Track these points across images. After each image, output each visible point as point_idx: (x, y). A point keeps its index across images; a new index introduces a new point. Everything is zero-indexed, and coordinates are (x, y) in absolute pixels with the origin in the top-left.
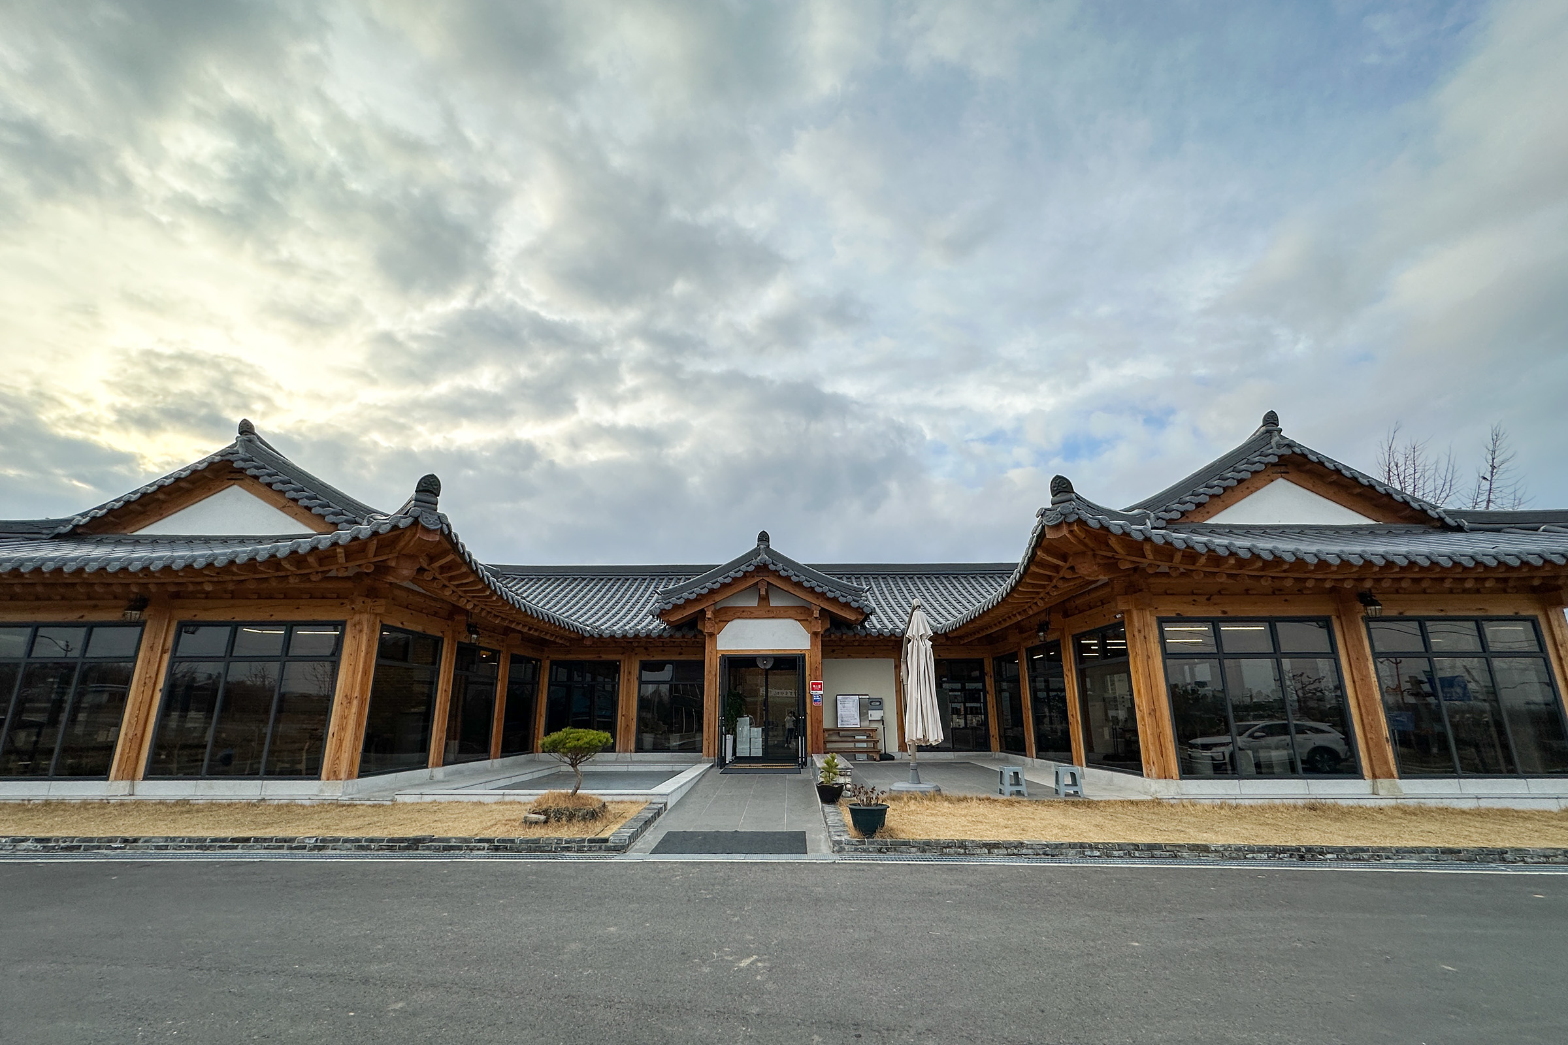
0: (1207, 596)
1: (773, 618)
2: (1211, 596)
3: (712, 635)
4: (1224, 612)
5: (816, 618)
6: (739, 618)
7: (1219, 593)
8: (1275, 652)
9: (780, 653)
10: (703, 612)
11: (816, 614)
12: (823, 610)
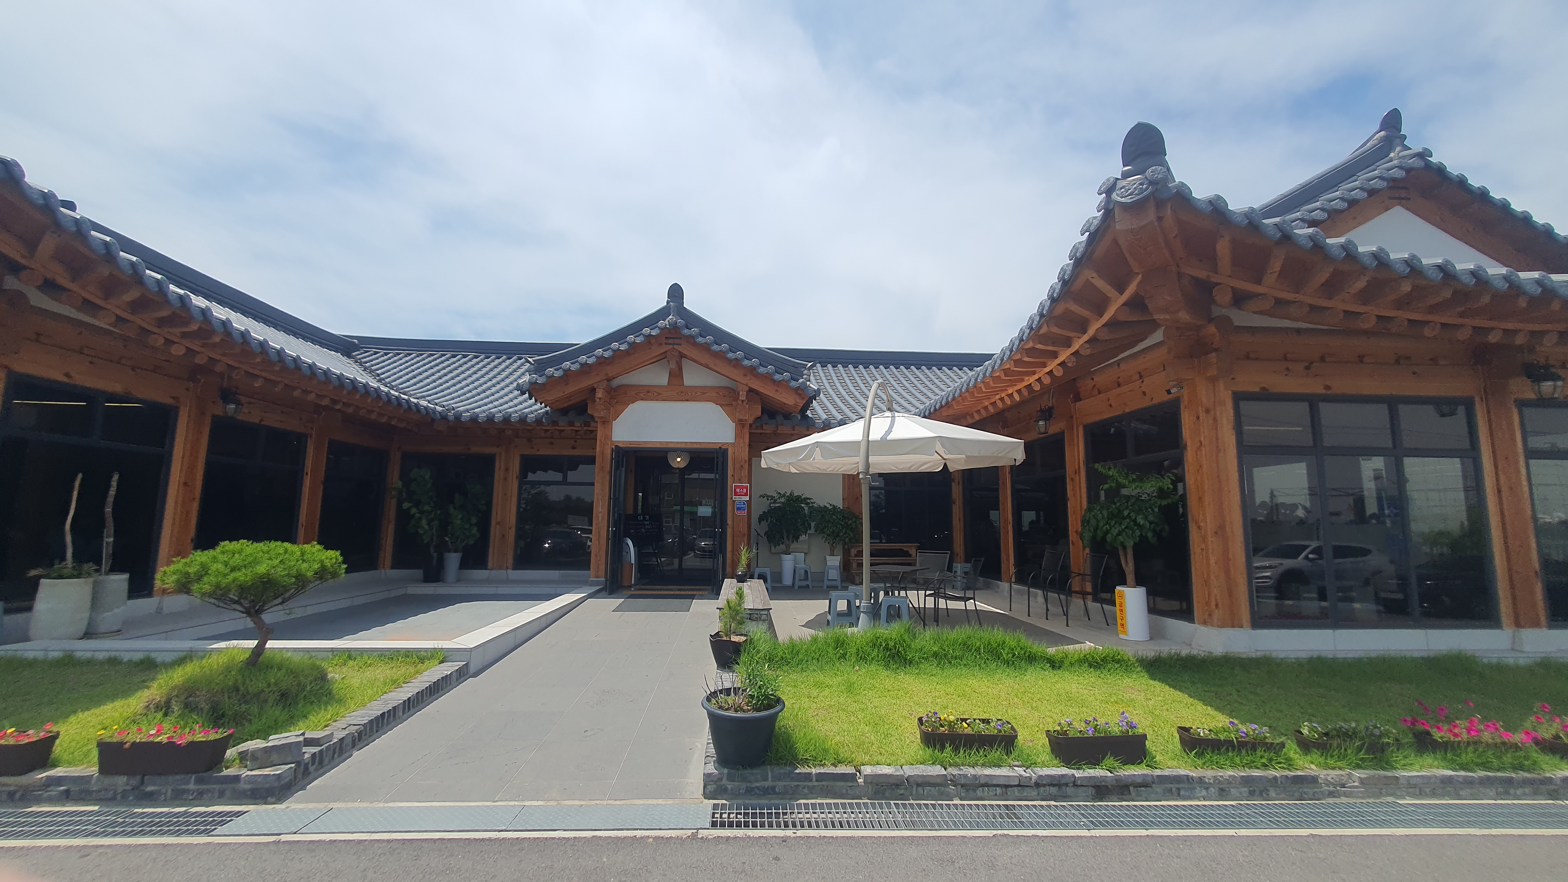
0: (1307, 364)
1: (687, 400)
2: (1312, 363)
3: (607, 423)
4: (1328, 388)
5: (743, 401)
6: (642, 400)
7: (1322, 359)
8: (1394, 447)
9: (695, 446)
10: (593, 390)
11: (743, 396)
12: (751, 390)
